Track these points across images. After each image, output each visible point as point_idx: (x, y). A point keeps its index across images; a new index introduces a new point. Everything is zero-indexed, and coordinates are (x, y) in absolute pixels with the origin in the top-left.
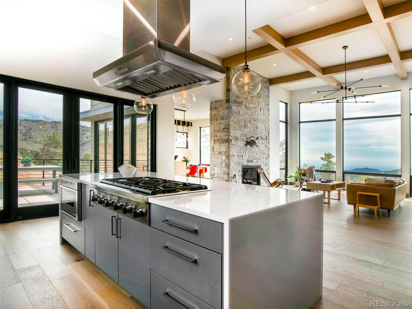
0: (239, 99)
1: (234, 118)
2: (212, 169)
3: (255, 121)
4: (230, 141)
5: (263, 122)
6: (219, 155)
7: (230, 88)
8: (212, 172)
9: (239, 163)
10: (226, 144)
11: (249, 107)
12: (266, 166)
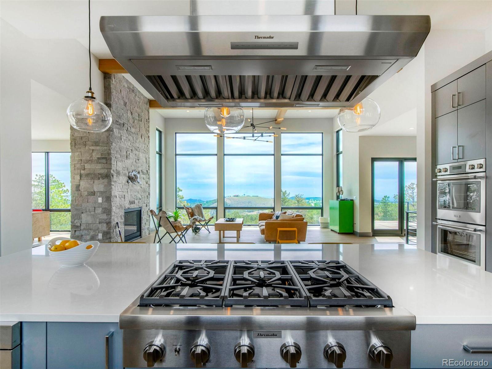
0: (121, 119)
1: (115, 145)
2: (76, 218)
3: (137, 150)
4: (111, 176)
5: (144, 152)
6: (89, 197)
7: (111, 102)
8: (75, 222)
9: (121, 206)
10: (103, 181)
11: (131, 132)
12: (147, 207)
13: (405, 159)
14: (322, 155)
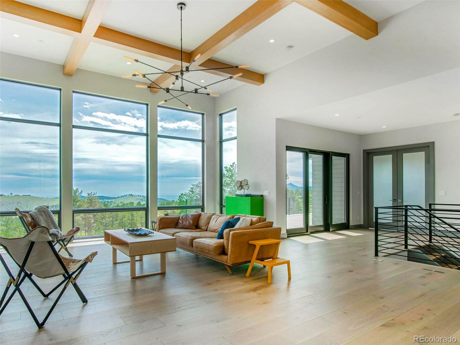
14: (203, 141)
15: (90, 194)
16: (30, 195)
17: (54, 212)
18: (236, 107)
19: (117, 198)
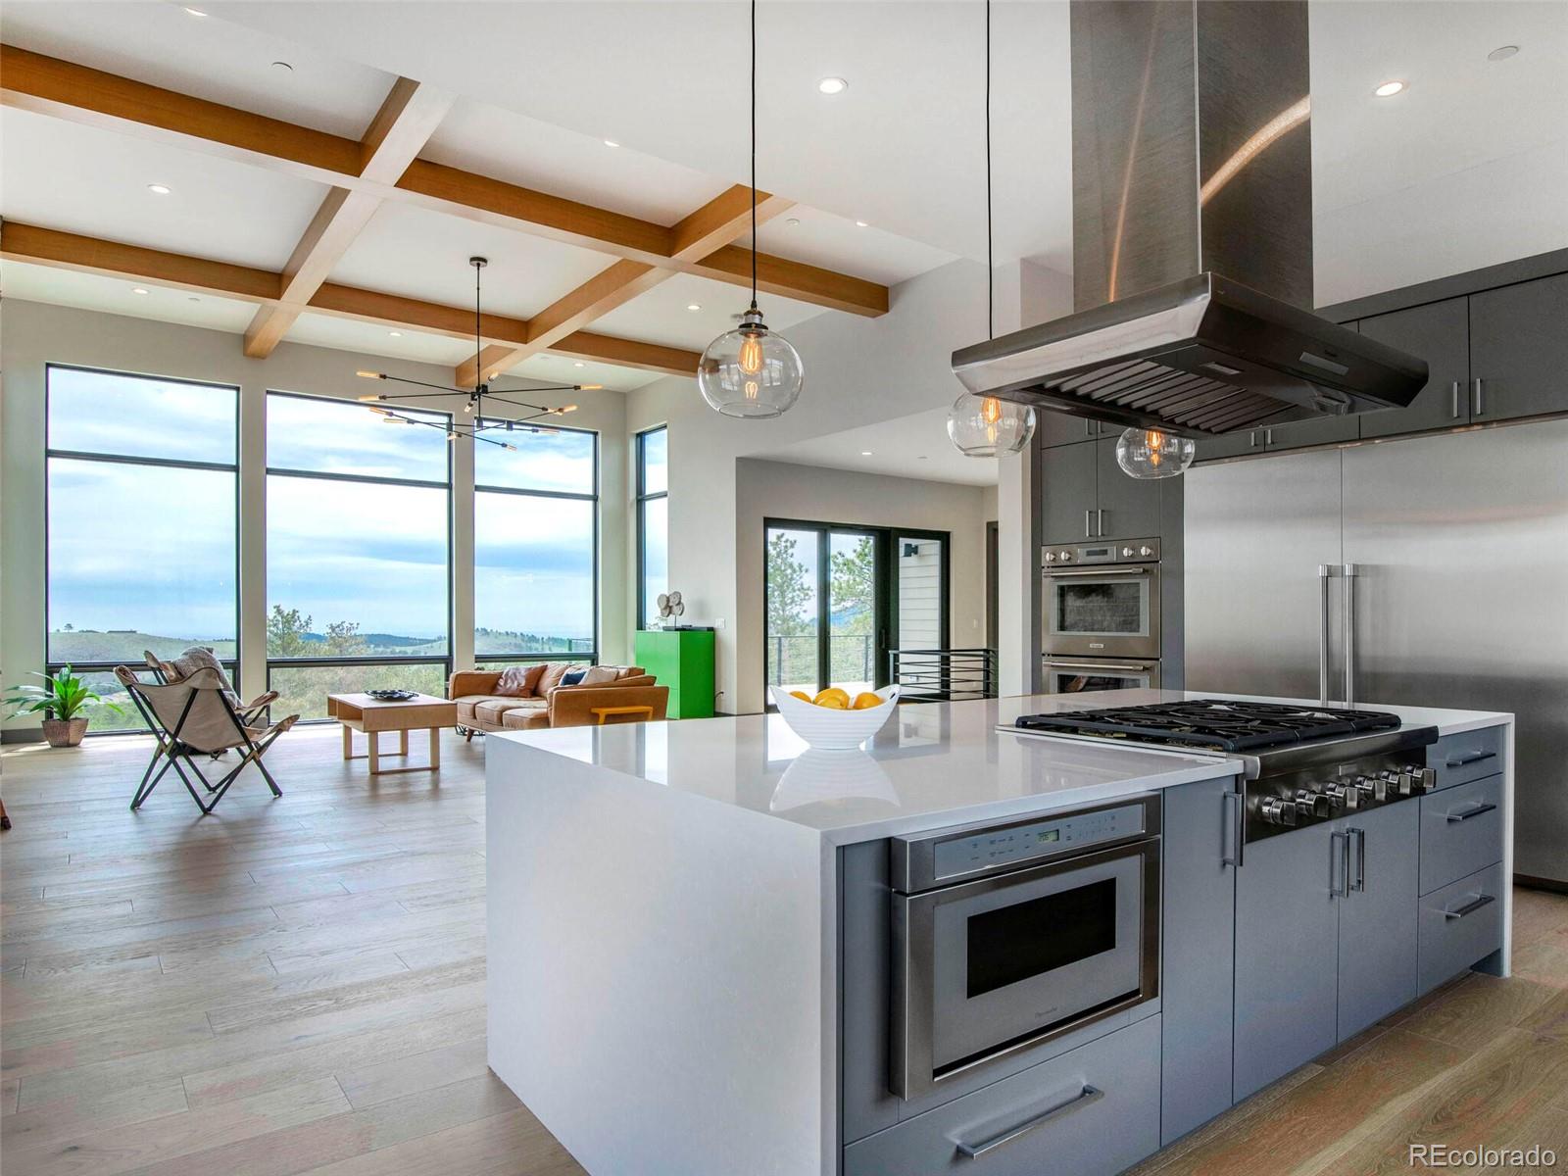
13: (833, 527)
14: (595, 498)
15: (338, 626)
16: (135, 632)
17: (226, 665)
18: (665, 422)
19: (435, 641)
